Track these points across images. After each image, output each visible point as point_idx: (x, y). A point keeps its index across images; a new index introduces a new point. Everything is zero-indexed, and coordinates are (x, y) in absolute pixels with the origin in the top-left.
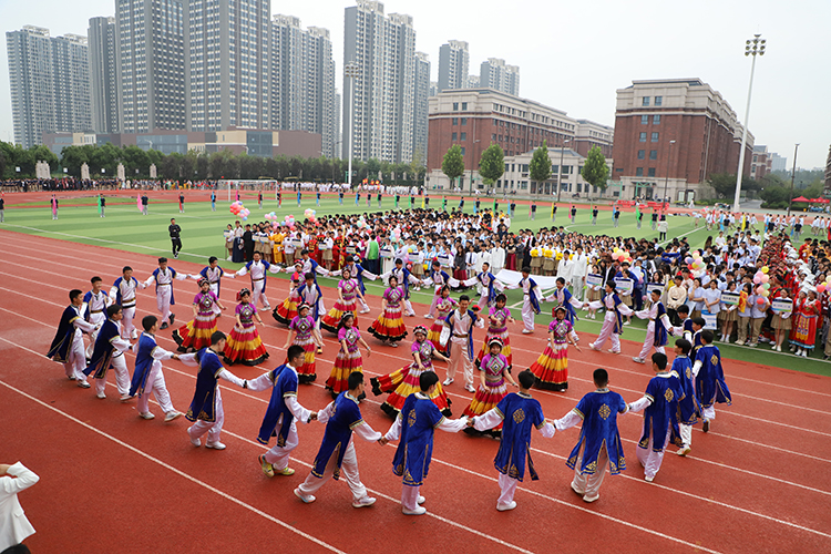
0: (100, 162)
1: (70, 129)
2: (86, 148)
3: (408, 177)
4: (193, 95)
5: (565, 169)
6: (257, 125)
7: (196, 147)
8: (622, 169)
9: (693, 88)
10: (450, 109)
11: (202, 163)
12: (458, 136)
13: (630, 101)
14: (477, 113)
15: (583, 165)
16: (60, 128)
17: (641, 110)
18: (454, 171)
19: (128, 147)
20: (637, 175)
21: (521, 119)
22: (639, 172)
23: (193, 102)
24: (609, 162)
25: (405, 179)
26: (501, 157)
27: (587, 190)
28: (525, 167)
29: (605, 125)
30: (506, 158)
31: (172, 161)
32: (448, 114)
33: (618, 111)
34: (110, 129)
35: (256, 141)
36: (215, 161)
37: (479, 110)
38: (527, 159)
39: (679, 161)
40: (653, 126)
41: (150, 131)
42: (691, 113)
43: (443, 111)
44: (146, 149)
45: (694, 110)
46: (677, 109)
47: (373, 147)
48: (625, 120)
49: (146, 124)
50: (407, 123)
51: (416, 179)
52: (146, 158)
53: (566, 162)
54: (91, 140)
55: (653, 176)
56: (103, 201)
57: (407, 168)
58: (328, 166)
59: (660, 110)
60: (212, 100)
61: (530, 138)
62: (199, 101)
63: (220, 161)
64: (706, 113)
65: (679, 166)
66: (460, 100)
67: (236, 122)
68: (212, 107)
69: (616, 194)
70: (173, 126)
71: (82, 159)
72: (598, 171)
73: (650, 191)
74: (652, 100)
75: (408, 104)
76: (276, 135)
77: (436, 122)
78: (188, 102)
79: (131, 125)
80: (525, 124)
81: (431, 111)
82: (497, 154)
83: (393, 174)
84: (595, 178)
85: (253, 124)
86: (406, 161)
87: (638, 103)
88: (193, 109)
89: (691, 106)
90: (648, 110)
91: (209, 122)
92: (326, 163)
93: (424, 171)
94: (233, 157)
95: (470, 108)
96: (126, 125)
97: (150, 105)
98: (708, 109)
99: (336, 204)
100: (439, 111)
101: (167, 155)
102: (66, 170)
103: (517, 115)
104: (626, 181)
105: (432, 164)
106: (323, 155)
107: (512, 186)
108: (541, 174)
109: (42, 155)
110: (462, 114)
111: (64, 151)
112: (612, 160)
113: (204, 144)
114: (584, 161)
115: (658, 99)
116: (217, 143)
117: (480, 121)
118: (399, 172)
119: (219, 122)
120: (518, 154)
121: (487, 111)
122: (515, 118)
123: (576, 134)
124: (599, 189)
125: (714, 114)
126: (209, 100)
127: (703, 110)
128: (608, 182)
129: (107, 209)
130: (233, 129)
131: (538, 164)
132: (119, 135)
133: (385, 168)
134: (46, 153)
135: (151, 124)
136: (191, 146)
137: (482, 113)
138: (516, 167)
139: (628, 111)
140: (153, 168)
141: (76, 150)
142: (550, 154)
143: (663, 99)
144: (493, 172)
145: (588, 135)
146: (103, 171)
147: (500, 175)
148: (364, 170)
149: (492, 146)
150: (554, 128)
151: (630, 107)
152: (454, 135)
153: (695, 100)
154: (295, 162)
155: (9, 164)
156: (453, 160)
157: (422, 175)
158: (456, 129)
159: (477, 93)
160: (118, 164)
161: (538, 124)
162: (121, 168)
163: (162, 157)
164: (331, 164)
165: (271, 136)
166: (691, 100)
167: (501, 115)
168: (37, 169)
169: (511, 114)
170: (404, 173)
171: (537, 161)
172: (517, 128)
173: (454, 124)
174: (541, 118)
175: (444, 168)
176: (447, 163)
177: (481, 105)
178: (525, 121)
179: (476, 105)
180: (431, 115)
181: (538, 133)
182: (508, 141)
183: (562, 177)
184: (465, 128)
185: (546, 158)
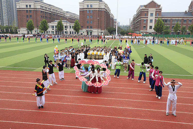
5: (66, 27)
8: (83, 27)
9: (100, 2)
10: (25, 7)
12: (29, 16)
13: (83, 6)
14: (35, 9)
15: (73, 25)
17: (87, 9)
18: (30, 28)
20: (87, 28)
21: (49, 11)
22: (88, 27)
25: (10, 31)
26: (47, 24)
28: (53, 27)
29: (74, 13)
32: (24, 9)
33: (80, 9)
37: (35, 8)
38: (55, 24)
39: (98, 24)
40: (90, 13)
42: (100, 10)
45: (101, 9)
46: (97, 9)
48: (82, 12)
51: (14, 31)
55: (92, 28)
57: (10, 27)
59: (92, 9)
61: (53, 17)
64: (104, 10)
65: (98, 25)
66: (28, 4)
69: (82, 34)
72: (78, 27)
73: (91, 33)
74: (90, 6)
77: (20, 11)
80: (51, 13)
81: (18, 7)
82: (45, 23)
83: (5, 29)
84: (77, 30)
87: (86, 7)
89: (100, 8)
90: (89, 9)
93: (17, 28)
95: (32, 7)
98: (105, 9)
100: (21, 7)
103: (48, 9)
104: (84, 30)
105: (21, 25)
107: (49, 33)
108: (60, 28)
110: (29, 9)
115: (91, 6)
117: (36, 11)
118: (7, 29)
120: (51, 22)
121: (38, 8)
123: (66, 16)
124: (76, 33)
125: (106, 10)
127: (103, 9)
128: (80, 30)
131: (59, 26)
133: (1, 27)
137: (36, 9)
138: (50, 27)
139: (83, 9)
143: (93, 5)
144: (45, 28)
145: (69, 16)
147: (47, 29)
149: (43, 20)
150: (59, 14)
151: (83, 8)
152: (27, 16)
153: (101, 6)
156: (30, 24)
157: (16, 30)
158: (28, 14)
159: (34, 2)
161: (55, 13)
166: (100, 6)
167: (43, 9)
169: (46, 9)
170: (9, 29)
171: (59, 25)
172: (48, 14)
173: (27, 12)
174: (55, 11)
175: (27, 28)
176: (28, 26)
177: (36, 6)
178: (50, 11)
179: (34, 6)
180: (17, 9)
181: (55, 16)
182: (46, 18)
183: (65, 29)
184: (31, 14)
185: (62, 24)
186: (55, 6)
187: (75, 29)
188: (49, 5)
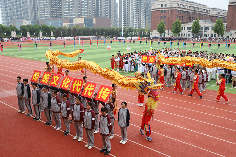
0: (34, 31)
1: (21, 19)
2: (28, 26)
3: (144, 34)
4: (64, 5)
5: (206, 28)
6: (87, 16)
7: (66, 25)
8: (230, 27)
10: (160, 7)
11: (69, 30)
12: (163, 17)
14: (170, 8)
16: (18, 19)
18: (161, 31)
19: (43, 25)
21: (188, 9)
23: (64, 8)
24: (225, 25)
25: (142, 34)
26: (180, 25)
27: (215, 36)
28: (190, 28)
29: (223, 9)
30: (182, 25)
31: (59, 30)
32: (159, 9)
34: (35, 19)
35: (87, 22)
36: (73, 30)
37: (171, 7)
38: (190, 25)
41: (50, 19)
43: (157, 8)
44: (49, 26)
47: (130, 23)
49: (48, 17)
50: (143, 13)
51: (147, 34)
52: (49, 29)
53: (207, 25)
54: (29, 23)
56: (36, 45)
57: (143, 30)
58: (114, 30)
60: (71, 7)
61: (192, 16)
62: (67, 8)
63: (75, 29)
66: (164, 3)
67: (80, 15)
68: (71, 10)
69: (228, 37)
70: (58, 17)
71: (27, 30)
72: (220, 28)
75: (143, 6)
76: (94, 19)
77: (154, 12)
78: (63, 8)
79: (43, 17)
81: (153, 8)
82: (178, 24)
83: (138, 33)
84: (219, 31)
85: (86, 15)
86: (143, 27)
88: (65, 10)
91: (70, 15)
92: (113, 29)
93: (150, 31)
94: (80, 28)
95: (168, 6)
96: (41, 17)
97: (49, 10)
99: (118, 44)
100: (155, 8)
101: (56, 28)
102: (22, 34)
103: (186, 8)
104: (232, 32)
105: (153, 28)
106: (112, 26)
107: (184, 36)
108: (196, 30)
109: (14, 29)
110: (164, 8)
111: (21, 27)
112: (226, 24)
113: (69, 24)
114: (214, 25)
116: (73, 23)
117: (171, 10)
118: (140, 32)
119: (74, 15)
120: (187, 23)
121: (174, 7)
122: (186, 9)
123: (211, 14)
124: (220, 36)
126: (70, 7)
128: (225, 32)
129: (38, 48)
130: (79, 17)
131: (195, 27)
132: (39, 21)
133: (135, 31)
134: (15, 28)
135: (50, 16)
136: (64, 24)
137: (172, 8)
138: (186, 28)
140: (52, 33)
141: (25, 27)
142: (200, 22)
144: (177, 30)
145: (216, 14)
146: (35, 34)
147: (179, 31)
148: (127, 32)
149: (177, 20)
150: (201, 12)
151: (235, 1)
152: (161, 17)
154: (102, 29)
155: (2, 32)
156: (161, 26)
157: (149, 33)
160: (39, 31)
161: (195, 11)
162: (41, 33)
163: (55, 29)
164: (115, 30)
165: (93, 20)
167: (180, 8)
168: (12, 34)
169: (184, 7)
170: (142, 32)
171: (195, 25)
172: (186, 13)
173: (161, 13)
174: (196, 8)
175: (158, 30)
176: (159, 28)
177: (172, 5)
178: (190, 10)
179: (170, 5)
180: (152, 10)
181: (195, 15)
182: (183, 18)
183: (205, 31)
184: (166, 14)
185: (198, 24)
186: (197, 2)
187: (215, 30)
188: (189, 2)
